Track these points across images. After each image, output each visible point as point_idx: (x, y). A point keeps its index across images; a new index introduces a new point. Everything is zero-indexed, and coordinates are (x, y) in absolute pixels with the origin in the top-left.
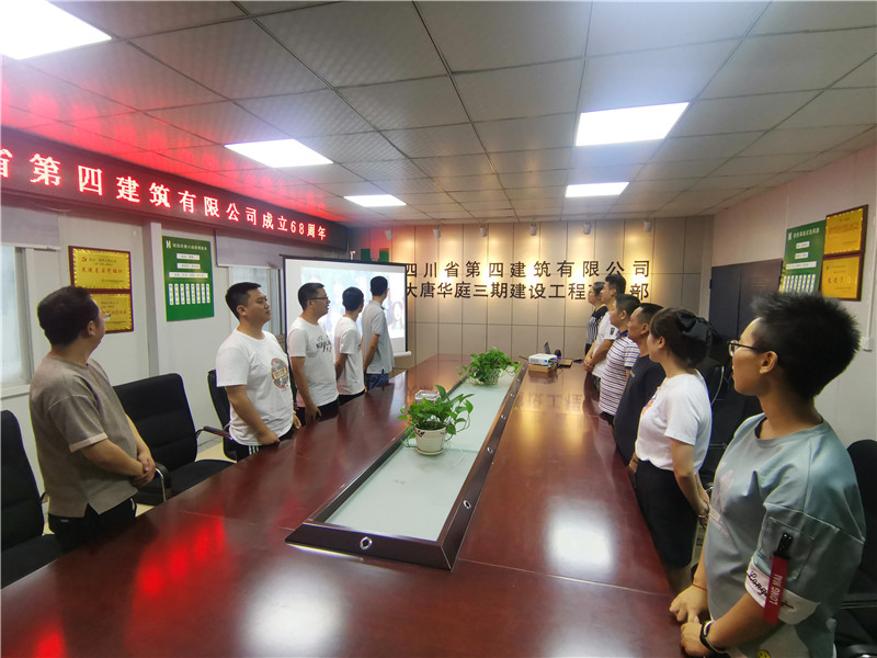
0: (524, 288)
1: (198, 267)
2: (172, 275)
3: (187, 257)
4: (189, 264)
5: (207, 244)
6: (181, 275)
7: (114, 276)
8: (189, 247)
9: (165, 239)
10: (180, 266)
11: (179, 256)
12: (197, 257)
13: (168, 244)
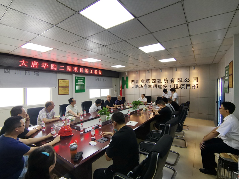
0: (161, 86)
1: (82, 82)
2: (77, 84)
3: (80, 80)
4: (80, 82)
5: (84, 78)
6: (79, 84)
7: (66, 84)
8: (80, 78)
9: (75, 77)
10: (78, 82)
11: (78, 80)
12: (82, 80)
13: (76, 78)
